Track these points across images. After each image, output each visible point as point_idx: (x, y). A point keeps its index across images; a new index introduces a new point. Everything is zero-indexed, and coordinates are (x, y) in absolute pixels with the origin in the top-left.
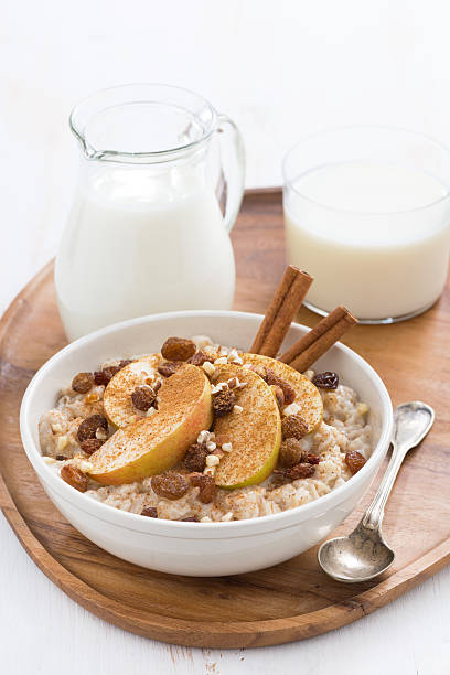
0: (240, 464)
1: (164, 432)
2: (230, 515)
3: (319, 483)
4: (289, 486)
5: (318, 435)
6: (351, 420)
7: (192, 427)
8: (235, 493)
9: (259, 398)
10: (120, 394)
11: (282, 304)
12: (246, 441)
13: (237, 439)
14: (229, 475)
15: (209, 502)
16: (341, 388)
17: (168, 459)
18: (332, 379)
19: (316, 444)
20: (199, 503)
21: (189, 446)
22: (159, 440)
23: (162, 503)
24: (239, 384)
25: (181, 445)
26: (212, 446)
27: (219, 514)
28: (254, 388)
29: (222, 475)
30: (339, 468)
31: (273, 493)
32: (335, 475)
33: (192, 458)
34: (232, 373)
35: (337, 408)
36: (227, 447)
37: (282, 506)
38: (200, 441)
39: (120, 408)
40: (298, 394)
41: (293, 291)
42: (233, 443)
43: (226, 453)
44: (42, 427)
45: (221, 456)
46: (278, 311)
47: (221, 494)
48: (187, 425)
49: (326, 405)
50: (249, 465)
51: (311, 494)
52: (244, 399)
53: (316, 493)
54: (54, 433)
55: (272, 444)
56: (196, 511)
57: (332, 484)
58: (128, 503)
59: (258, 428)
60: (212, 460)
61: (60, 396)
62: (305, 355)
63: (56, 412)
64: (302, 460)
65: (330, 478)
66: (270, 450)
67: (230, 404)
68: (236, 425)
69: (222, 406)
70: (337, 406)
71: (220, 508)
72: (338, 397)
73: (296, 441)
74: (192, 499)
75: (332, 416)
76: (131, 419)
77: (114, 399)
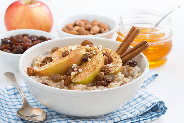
0: (81, 76)
6: (134, 77)
7: (72, 61)
9: (98, 58)
10: (60, 52)
11: (128, 38)
12: (87, 70)
13: (85, 69)
14: (77, 79)
15: (66, 86)
16: (136, 67)
18: (133, 63)
20: (63, 86)
21: (68, 68)
24: (94, 53)
25: (65, 67)
26: (75, 69)
28: (98, 55)
29: (75, 79)
34: (95, 50)
36: (80, 70)
38: (72, 67)
39: (57, 56)
40: (115, 62)
41: (132, 34)
43: (79, 73)
45: (77, 73)
46: (126, 40)
47: (71, 84)
49: (128, 71)
50: (84, 77)
52: (93, 58)
54: (37, 61)
55: (94, 71)
58: (41, 81)
59: (93, 66)
60: (73, 73)
66: (92, 73)
67: (87, 58)
68: (87, 65)
69: (85, 58)
70: (132, 72)
71: (70, 88)
72: (133, 69)
73: (102, 73)
74: (61, 84)
75: (129, 75)
76: (58, 59)
77: (57, 53)
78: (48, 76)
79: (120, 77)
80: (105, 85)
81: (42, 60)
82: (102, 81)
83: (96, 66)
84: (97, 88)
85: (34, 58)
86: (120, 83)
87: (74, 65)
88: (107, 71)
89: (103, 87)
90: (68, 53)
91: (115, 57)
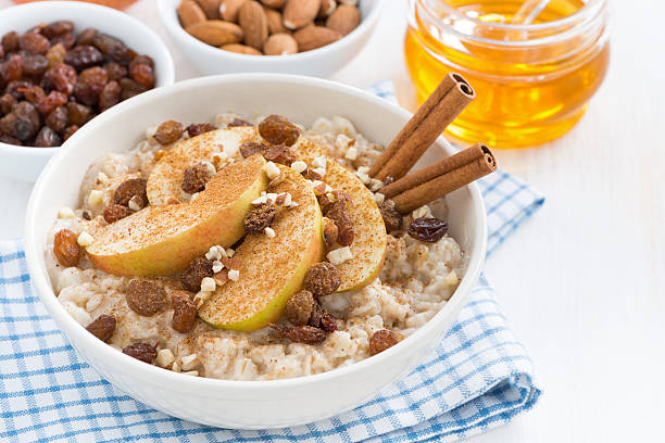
0: (235, 301)
1: (170, 231)
2: (193, 357)
3: (319, 356)
4: (279, 348)
5: (358, 297)
6: (431, 288)
7: (207, 234)
8: (214, 333)
9: (300, 228)
10: (179, 164)
11: (426, 117)
12: (258, 276)
13: (252, 269)
14: (218, 309)
15: (182, 332)
17: (163, 265)
18: (433, 230)
19: (352, 306)
20: (170, 329)
21: (194, 258)
22: (159, 239)
23: (131, 314)
24: (288, 201)
25: (183, 253)
26: (217, 268)
27: (186, 351)
28: (303, 214)
29: (212, 306)
30: (355, 347)
31: (255, 350)
32: (343, 354)
33: (190, 272)
34: (294, 186)
35: (423, 267)
36: (234, 274)
37: (260, 368)
38: (208, 256)
39: (166, 181)
40: (363, 238)
41: (441, 106)
42: (243, 271)
43: (229, 281)
44: (93, 169)
45: (220, 283)
46: (420, 123)
47: (199, 328)
48: (196, 233)
49: (411, 258)
50: (241, 307)
51: (302, 366)
52: (284, 224)
53: (308, 367)
54: (99, 183)
55: (277, 291)
56: (164, 338)
57: (337, 363)
59: (277, 265)
60: (208, 284)
61: (144, 138)
62: (424, 187)
63: (118, 157)
64: (310, 323)
65: (337, 355)
66: (271, 298)
67: (262, 224)
68: (260, 251)
69: (252, 223)
70: (425, 264)
71: (192, 345)
72: (432, 254)
73: (308, 297)
74: (164, 323)
75: (414, 273)
76: (166, 199)
77: (169, 168)
78: (122, 279)
79: (373, 304)
80: (316, 342)
81: (115, 186)
82: (305, 328)
83: (290, 265)
84: (287, 353)
85: (91, 167)
86: (370, 326)
87: (215, 251)
88: (325, 289)
89: (308, 347)
90: (205, 175)
91: (365, 216)
